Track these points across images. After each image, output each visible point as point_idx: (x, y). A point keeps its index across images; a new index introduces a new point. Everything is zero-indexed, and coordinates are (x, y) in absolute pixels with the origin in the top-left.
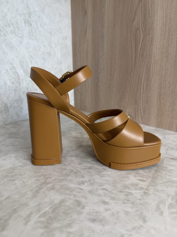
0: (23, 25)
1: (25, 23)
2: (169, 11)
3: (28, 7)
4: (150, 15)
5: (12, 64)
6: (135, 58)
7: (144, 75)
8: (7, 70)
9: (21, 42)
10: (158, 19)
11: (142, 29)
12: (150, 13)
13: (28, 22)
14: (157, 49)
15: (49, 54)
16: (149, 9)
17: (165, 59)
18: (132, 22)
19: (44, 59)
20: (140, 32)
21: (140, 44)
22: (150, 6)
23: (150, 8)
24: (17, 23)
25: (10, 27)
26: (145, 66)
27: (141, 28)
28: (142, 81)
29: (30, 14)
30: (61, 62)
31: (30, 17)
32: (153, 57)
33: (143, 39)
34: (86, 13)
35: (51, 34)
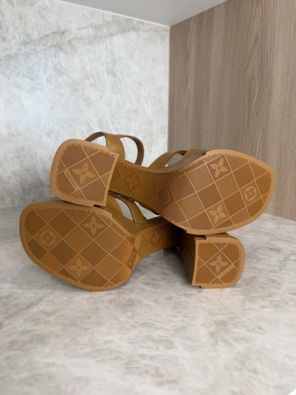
0: (106, 76)
1: (108, 73)
2: (292, 55)
3: (112, 54)
4: (268, 61)
5: (88, 124)
6: (249, 117)
7: (259, 141)
8: (83, 132)
9: (101, 97)
10: (279, 66)
11: (258, 78)
12: (268, 57)
13: (111, 73)
14: (276, 106)
15: (136, 112)
16: (267, 53)
17: (287, 120)
18: (246, 69)
19: (130, 119)
20: (255, 82)
21: (255, 99)
22: (268, 48)
23: (268, 51)
24: (98, 75)
25: (89, 79)
26: (261, 129)
27: (256, 77)
28: (256, 149)
29: (114, 62)
30: (152, 123)
31: (114, 65)
32: (271, 116)
33: (259, 93)
34: (188, 56)
35: (140, 85)
